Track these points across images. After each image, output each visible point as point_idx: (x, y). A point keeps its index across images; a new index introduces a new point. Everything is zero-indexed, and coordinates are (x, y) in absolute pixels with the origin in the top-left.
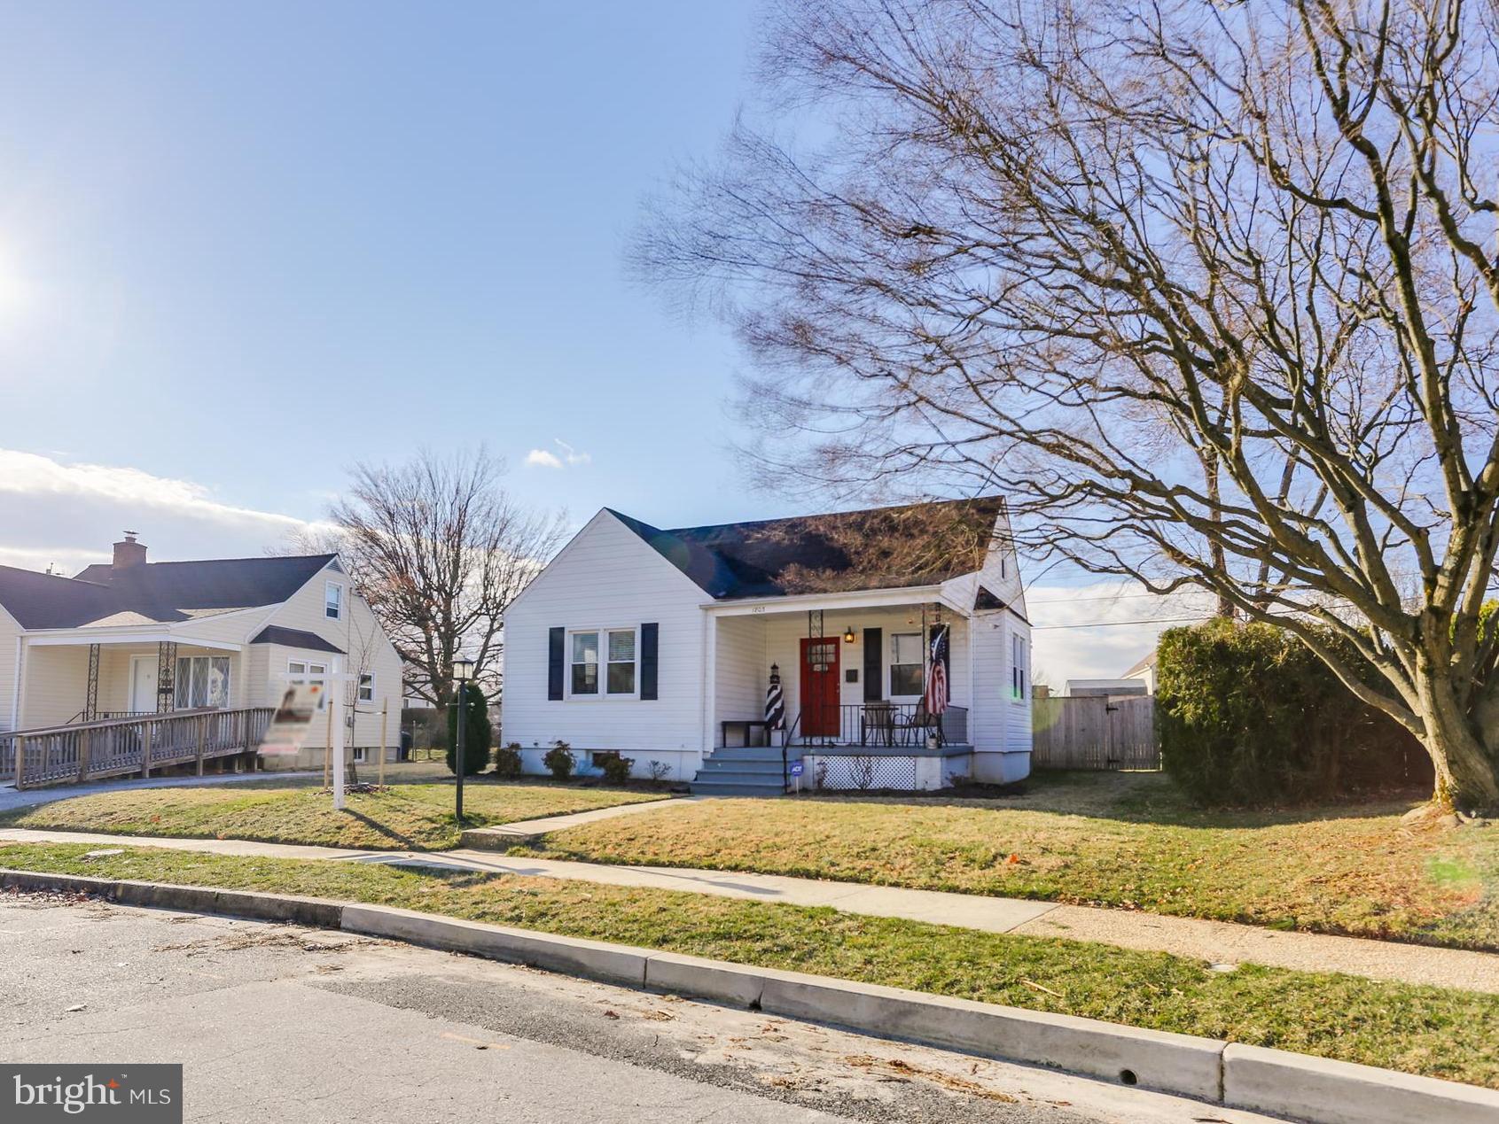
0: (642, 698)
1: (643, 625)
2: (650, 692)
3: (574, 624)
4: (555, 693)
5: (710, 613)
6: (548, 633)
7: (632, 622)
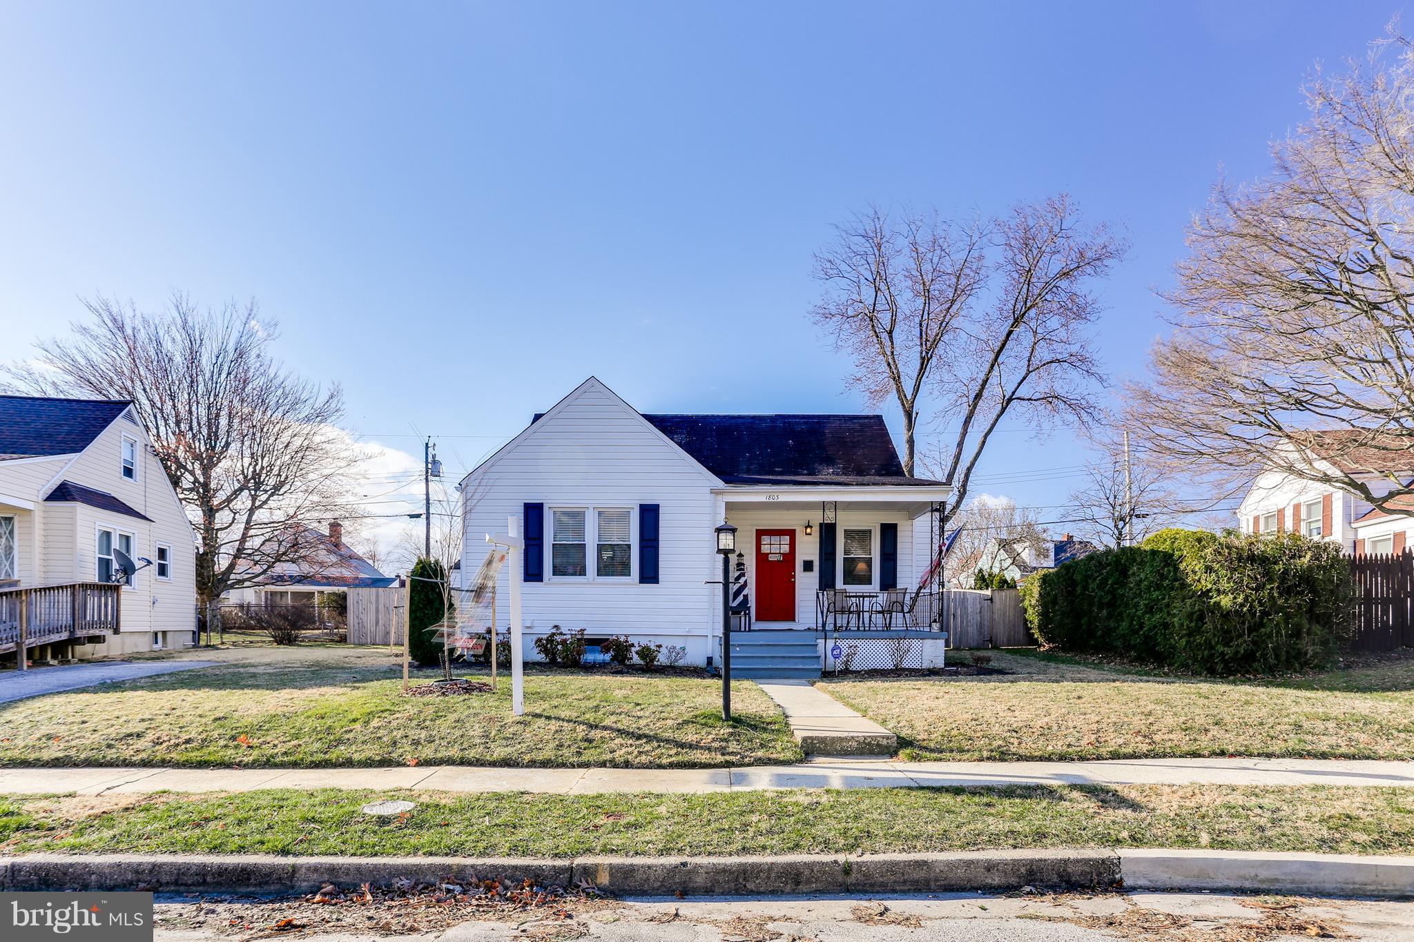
0: (641, 582)
1: (641, 506)
2: (650, 574)
3: (555, 500)
4: (533, 572)
5: (720, 497)
6: (522, 509)
7: (630, 500)
